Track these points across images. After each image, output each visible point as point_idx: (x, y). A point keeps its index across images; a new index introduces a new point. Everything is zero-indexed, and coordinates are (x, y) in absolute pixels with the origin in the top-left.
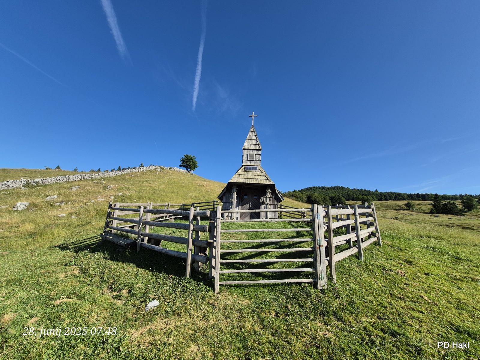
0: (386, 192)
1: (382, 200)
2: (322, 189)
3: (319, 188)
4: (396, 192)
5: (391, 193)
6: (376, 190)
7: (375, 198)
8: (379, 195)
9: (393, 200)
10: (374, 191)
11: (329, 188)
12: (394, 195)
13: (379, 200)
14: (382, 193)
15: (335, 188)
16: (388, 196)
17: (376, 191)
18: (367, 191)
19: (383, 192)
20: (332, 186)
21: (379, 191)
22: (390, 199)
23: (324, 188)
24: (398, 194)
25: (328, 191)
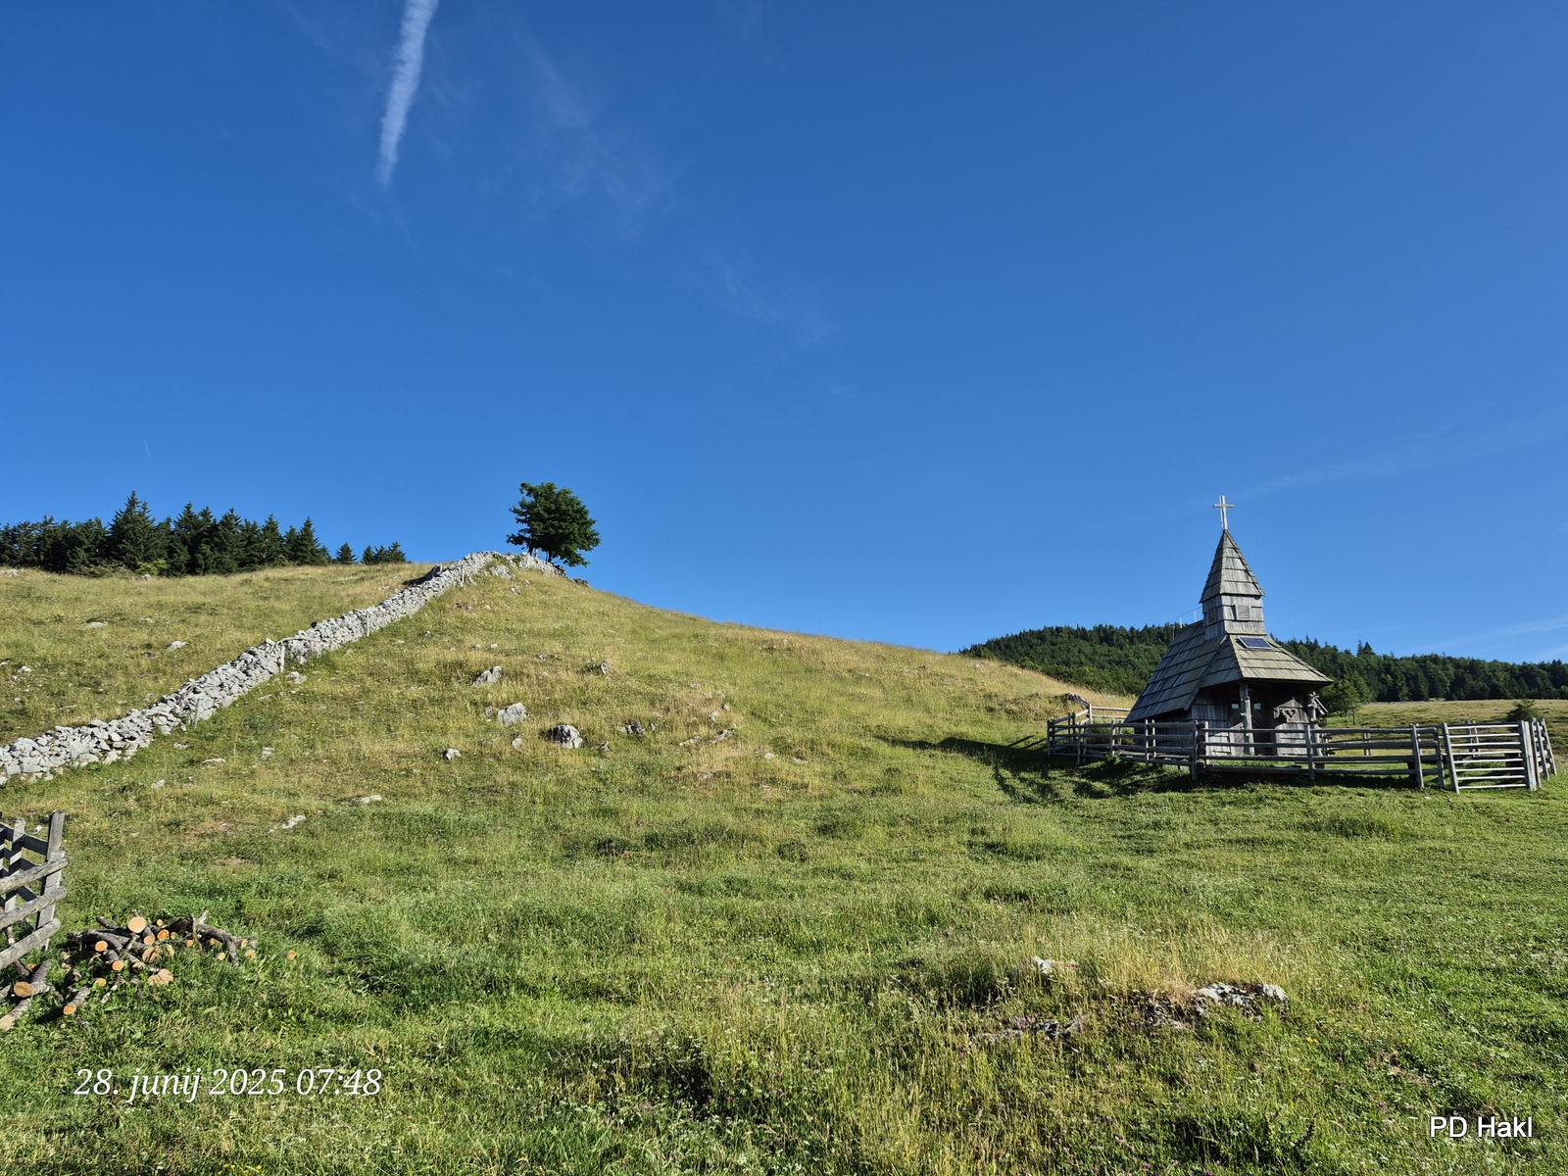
0: (1414, 658)
1: (1398, 700)
4: (1456, 655)
5: (1435, 659)
6: (1364, 645)
7: (1366, 690)
8: (1378, 673)
9: (1448, 698)
10: (1354, 652)
12: (1451, 671)
13: (1381, 698)
14: (1395, 660)
16: (1421, 674)
17: (1366, 650)
18: (1321, 653)
19: (1398, 656)
22: (1434, 694)
24: (1466, 668)
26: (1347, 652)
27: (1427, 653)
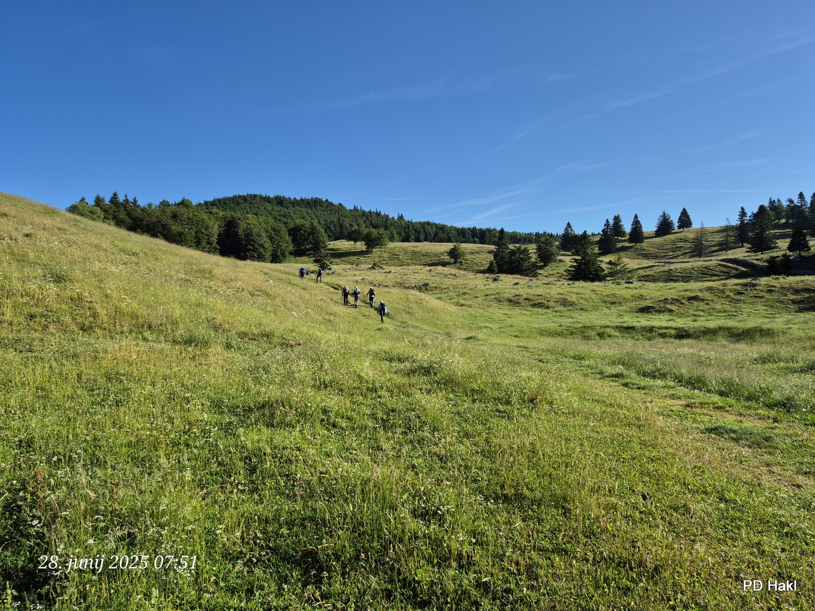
0: (420, 223)
1: (409, 241)
2: (275, 203)
3: (267, 200)
4: (437, 222)
5: (428, 223)
6: (400, 215)
7: (396, 236)
8: (405, 229)
9: (431, 241)
10: (396, 218)
11: (295, 203)
12: (434, 230)
13: (403, 241)
14: (412, 223)
15: (308, 203)
16: (422, 230)
17: (401, 218)
18: (382, 218)
19: (414, 221)
20: (303, 198)
21: (407, 218)
22: (426, 240)
23: (280, 201)
24: (440, 228)
25: (291, 210)
26: (393, 218)
27: (426, 221)
